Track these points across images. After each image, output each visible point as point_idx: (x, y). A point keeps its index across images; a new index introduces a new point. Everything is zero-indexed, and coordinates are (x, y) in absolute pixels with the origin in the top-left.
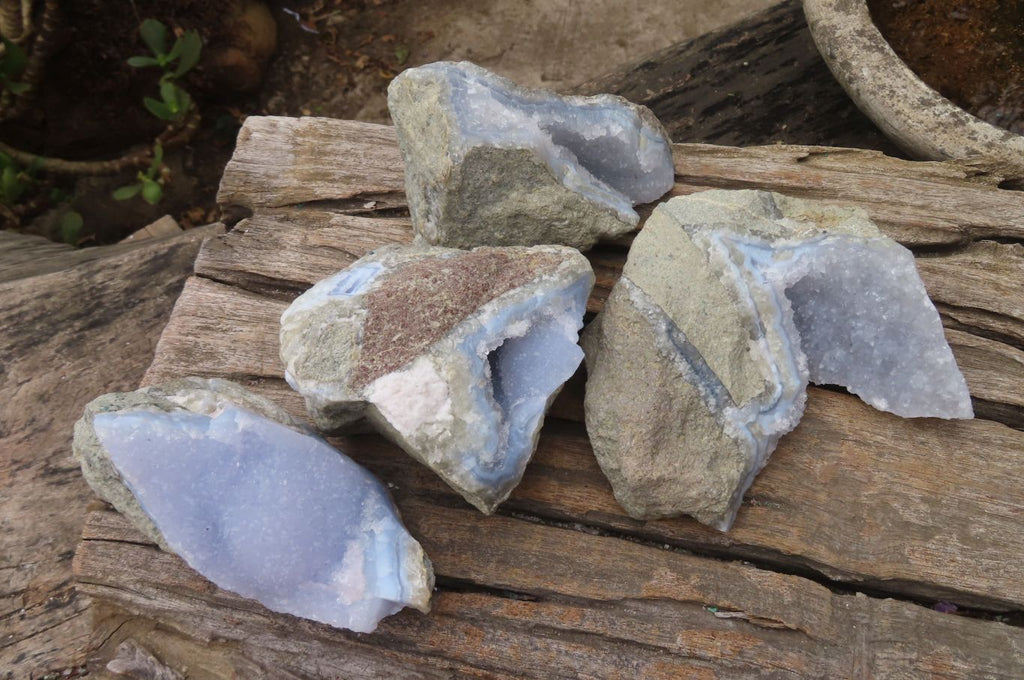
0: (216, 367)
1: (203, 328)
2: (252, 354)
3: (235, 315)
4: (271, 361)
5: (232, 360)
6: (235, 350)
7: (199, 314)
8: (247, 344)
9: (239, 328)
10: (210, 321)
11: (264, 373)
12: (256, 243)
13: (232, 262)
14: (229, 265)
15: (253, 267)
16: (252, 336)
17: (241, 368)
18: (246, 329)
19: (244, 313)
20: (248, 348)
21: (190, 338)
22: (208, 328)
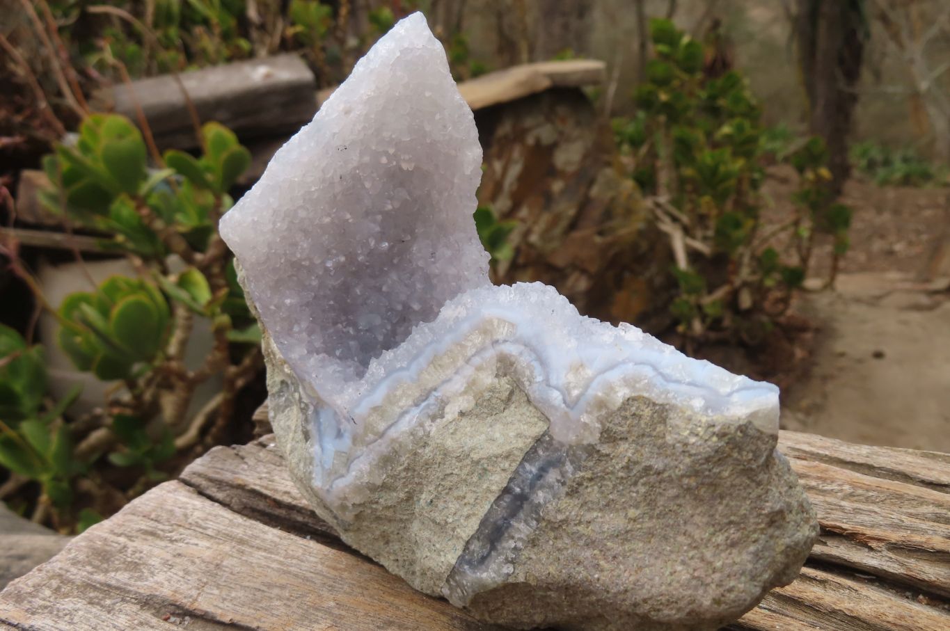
0: (132, 582)
1: (146, 532)
2: (193, 578)
3: (200, 527)
4: (216, 592)
5: (160, 577)
6: (172, 566)
7: (153, 516)
8: (193, 562)
9: (195, 541)
10: (161, 526)
11: (196, 605)
12: (277, 459)
13: (234, 473)
14: (228, 476)
15: (258, 482)
16: (207, 554)
17: (166, 592)
18: (204, 543)
19: (212, 527)
20: (191, 568)
21: (122, 540)
22: (153, 534)
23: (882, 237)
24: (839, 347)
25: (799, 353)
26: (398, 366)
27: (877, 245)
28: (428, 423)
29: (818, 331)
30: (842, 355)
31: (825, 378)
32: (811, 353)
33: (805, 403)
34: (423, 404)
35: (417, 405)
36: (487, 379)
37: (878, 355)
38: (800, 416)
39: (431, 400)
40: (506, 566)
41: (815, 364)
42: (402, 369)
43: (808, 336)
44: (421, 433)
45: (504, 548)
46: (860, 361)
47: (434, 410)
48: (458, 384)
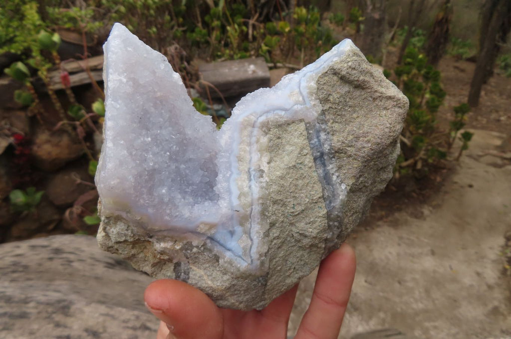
23: (497, 111)
24: (456, 178)
25: (438, 179)
26: (228, 175)
27: (494, 116)
28: (261, 179)
29: (450, 169)
30: (456, 183)
31: (446, 193)
32: (444, 180)
33: (434, 203)
34: (252, 177)
35: (250, 180)
36: (264, 140)
37: (471, 186)
38: (431, 208)
39: (253, 173)
40: (342, 186)
41: (444, 185)
42: (230, 175)
43: (445, 171)
44: (264, 185)
45: (335, 181)
46: (462, 187)
47: (258, 174)
48: (255, 157)
